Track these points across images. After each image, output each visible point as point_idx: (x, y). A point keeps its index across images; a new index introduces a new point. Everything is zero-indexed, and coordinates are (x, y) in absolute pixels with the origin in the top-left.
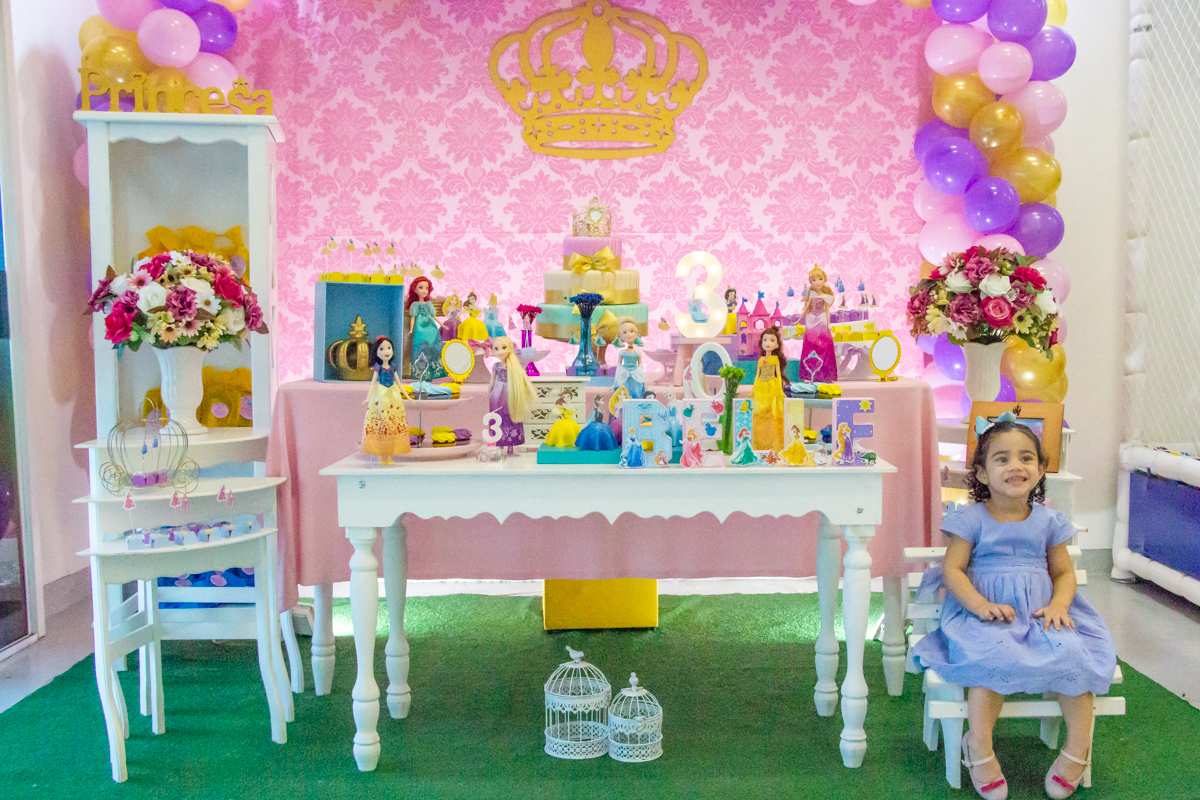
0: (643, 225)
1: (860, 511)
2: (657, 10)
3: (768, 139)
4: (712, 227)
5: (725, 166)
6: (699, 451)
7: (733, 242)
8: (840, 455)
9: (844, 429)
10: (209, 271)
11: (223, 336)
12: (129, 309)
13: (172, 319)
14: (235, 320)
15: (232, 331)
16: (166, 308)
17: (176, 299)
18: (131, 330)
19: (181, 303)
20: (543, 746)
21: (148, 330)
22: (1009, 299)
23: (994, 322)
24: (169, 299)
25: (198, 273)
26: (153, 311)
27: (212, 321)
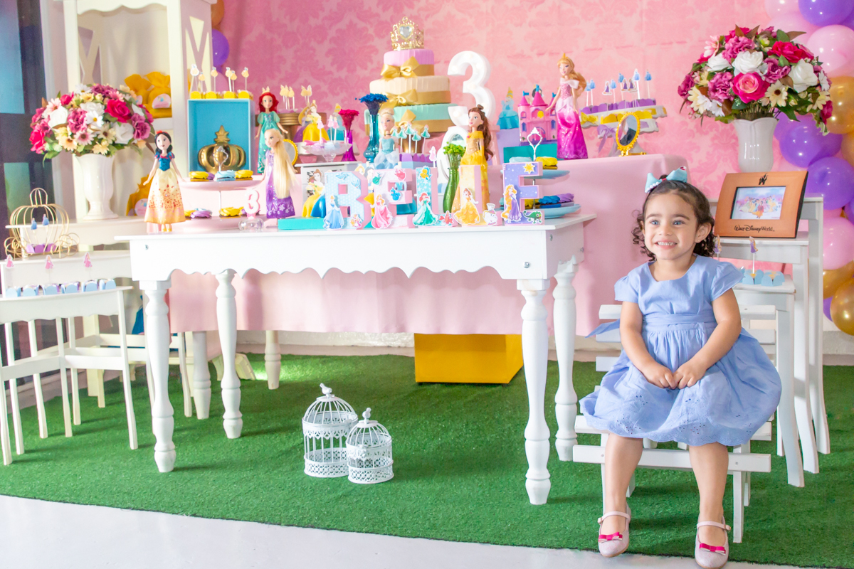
1: (528, 266)
6: (386, 215)
8: (507, 214)
9: (511, 191)
10: (104, 97)
11: (114, 144)
12: (45, 127)
13: (70, 133)
14: (122, 132)
15: (121, 140)
16: (65, 125)
17: (73, 118)
18: (45, 142)
19: (77, 121)
20: (303, 467)
21: (57, 142)
22: (760, 74)
23: (744, 95)
24: (68, 119)
25: (95, 99)
26: (57, 127)
27: (105, 134)
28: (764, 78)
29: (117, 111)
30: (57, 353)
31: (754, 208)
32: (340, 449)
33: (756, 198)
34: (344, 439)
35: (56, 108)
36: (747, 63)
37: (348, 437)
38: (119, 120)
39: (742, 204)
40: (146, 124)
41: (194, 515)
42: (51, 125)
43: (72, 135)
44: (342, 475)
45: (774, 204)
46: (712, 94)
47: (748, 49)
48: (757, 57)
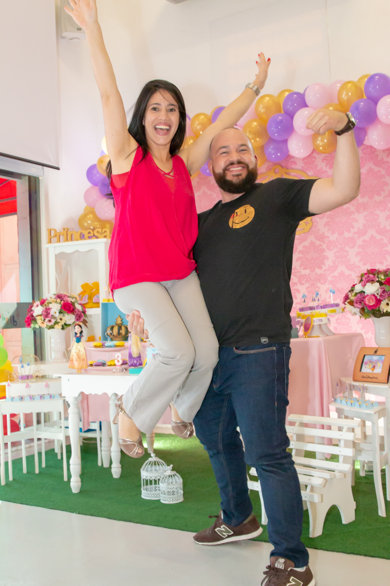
0: (301, 266)
2: (302, 167)
3: (356, 220)
4: (332, 265)
5: (336, 235)
7: (342, 271)
10: (61, 300)
11: (65, 324)
12: (33, 316)
13: (43, 319)
14: (70, 318)
15: (68, 323)
16: (41, 315)
17: (45, 312)
18: (31, 323)
19: (47, 313)
20: (141, 494)
21: (37, 323)
22: (376, 295)
23: (370, 307)
24: (43, 312)
25: (56, 302)
26: (37, 316)
27: (61, 319)
28: (378, 297)
29: (68, 308)
30: (33, 430)
31: (371, 366)
32: (157, 486)
33: (373, 361)
34: (159, 480)
35: (38, 306)
36: (372, 289)
37: (161, 479)
38: (68, 313)
39: (366, 363)
40: (82, 313)
41: (79, 513)
42: (35, 315)
43: (44, 320)
44: (158, 499)
45: (380, 365)
46: (355, 304)
47: (372, 281)
48: (377, 285)
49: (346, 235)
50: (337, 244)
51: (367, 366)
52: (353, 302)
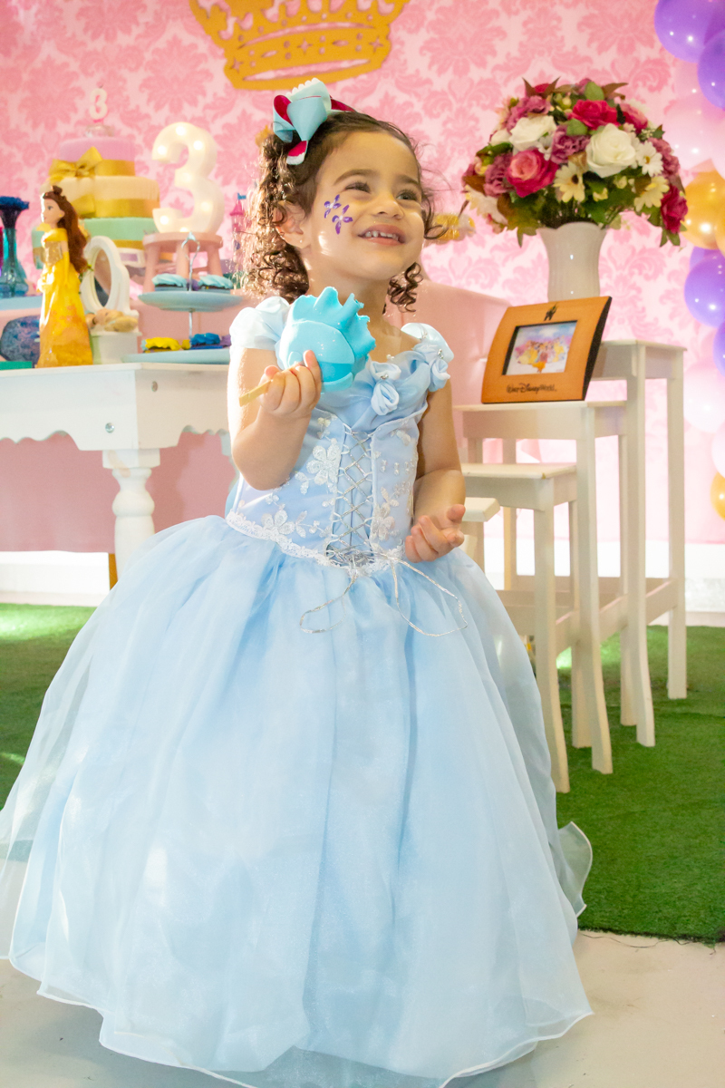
3: (501, 33)
5: (449, 75)
22: (541, 150)
23: (521, 186)
28: (547, 157)
31: (535, 357)
33: (540, 341)
39: (521, 352)
45: (562, 349)
46: (487, 186)
47: (538, 112)
48: (546, 124)
49: (476, 74)
50: (451, 98)
51: (524, 358)
52: (482, 178)
